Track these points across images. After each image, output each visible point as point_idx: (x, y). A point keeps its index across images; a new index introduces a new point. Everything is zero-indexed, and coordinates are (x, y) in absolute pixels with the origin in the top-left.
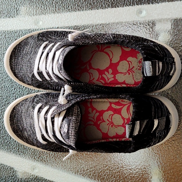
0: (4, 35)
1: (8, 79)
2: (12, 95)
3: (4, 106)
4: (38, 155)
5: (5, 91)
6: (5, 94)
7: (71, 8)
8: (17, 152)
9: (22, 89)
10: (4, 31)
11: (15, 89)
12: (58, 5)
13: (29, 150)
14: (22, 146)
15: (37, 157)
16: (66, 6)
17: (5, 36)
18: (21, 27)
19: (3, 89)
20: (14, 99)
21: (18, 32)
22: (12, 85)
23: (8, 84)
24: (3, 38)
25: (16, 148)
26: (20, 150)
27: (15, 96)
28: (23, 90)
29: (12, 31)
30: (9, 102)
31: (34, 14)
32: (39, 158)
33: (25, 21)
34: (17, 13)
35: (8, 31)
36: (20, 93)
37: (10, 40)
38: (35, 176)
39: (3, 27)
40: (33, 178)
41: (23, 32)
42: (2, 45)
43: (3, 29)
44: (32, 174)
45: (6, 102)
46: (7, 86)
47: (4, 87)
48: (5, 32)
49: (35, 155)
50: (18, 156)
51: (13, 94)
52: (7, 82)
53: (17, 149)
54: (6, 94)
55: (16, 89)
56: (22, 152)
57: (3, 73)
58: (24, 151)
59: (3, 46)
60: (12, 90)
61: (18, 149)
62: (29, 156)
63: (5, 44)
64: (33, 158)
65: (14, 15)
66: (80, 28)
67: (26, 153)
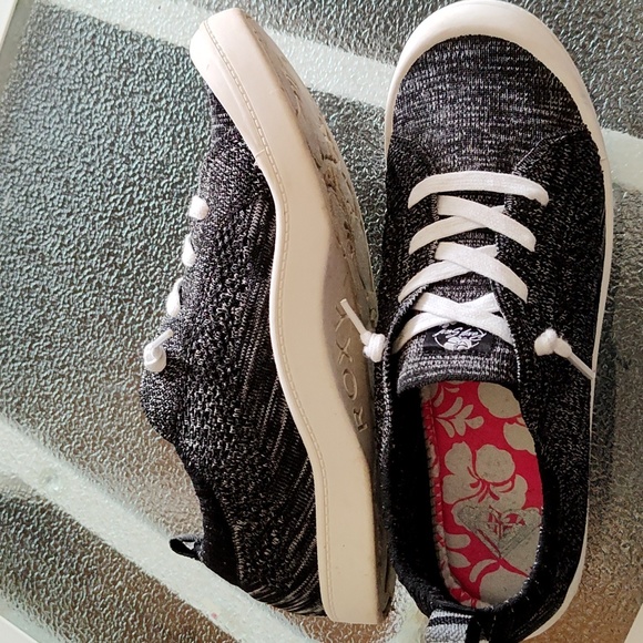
0: (91, 34)
1: (59, 175)
2: (54, 229)
3: (19, 254)
4: (77, 443)
5: (37, 208)
6: (32, 217)
7: (336, 36)
8: (12, 410)
9: (94, 223)
10: (96, 22)
11: (69, 215)
12: (298, 9)
13: (55, 418)
14: (34, 398)
15: (71, 448)
16: (321, 25)
17: (94, 36)
18: (156, 28)
19: (30, 200)
20: (58, 245)
21: (142, 42)
22: (64, 199)
23: (52, 191)
24: (83, 41)
25: (14, 398)
26: (26, 407)
27: (63, 239)
28: (94, 229)
29: (123, 32)
30: (38, 249)
31: (212, 7)
32: (76, 453)
33: (174, 17)
35: (108, 26)
36: (83, 233)
37: (106, 57)
38: (46, 503)
39: (95, 7)
40: (37, 506)
41: (155, 48)
42: (74, 62)
43: (94, 11)
44: (40, 492)
45: (26, 243)
46: (48, 198)
47: (35, 195)
48: (99, 24)
49: (68, 439)
50: (12, 423)
51: (60, 228)
52: (52, 185)
53: (16, 401)
54: (36, 218)
55: (72, 217)
56: (28, 417)
57: (46, 150)
58: (34, 416)
59: (77, 64)
60: (60, 215)
61: (19, 404)
62: (47, 437)
63: (87, 63)
64: (59, 445)
66: (342, 105)
67: (39, 423)
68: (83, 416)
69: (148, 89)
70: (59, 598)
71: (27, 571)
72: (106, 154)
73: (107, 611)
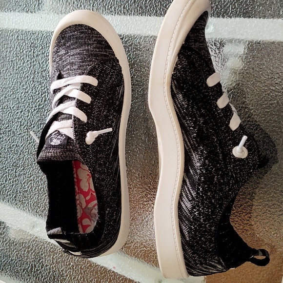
0: (16, 36)
1: (14, 97)
2: (16, 120)
3: (4, 134)
4: (43, 207)
5: (8, 113)
6: (6, 117)
7: (115, 10)
8: (13, 200)
9: (32, 113)
10: (18, 31)
11: (21, 112)
12: (97, 3)
13: (31, 199)
14: (21, 193)
15: (40, 210)
16: (108, 7)
17: (18, 36)
18: (42, 26)
19: (4, 110)
20: (19, 126)
21: (37, 34)
22: (18, 106)
23: (13, 104)
24: (14, 39)
25: (13, 195)
26: (18, 198)
27: (21, 122)
28: (32, 115)
29: (29, 32)
30: (11, 130)
31: (63, 12)
32: (42, 212)
33: (48, 20)
34: (39, 8)
35: (22, 31)
36: (28, 118)
37: (24, 44)
38: (35, 237)
39: (16, 24)
40: (31, 239)
41: (43, 35)
42: (12, 49)
43: (16, 26)
44: (31, 233)
45: (6, 129)
46: (12, 107)
47: (6, 107)
48: (19, 31)
49: (38, 207)
50: (14, 206)
51: (19, 118)
52: (12, 102)
53: (14, 196)
54: (8, 117)
55: (23, 113)
56: (20, 202)
57: (7, 88)
58: (22, 200)
59: (13, 50)
60: (17, 113)
61: (15, 197)
62: (30, 208)
63: (17, 48)
64: (35, 210)
65: (34, 9)
66: (123, 37)
67: (25, 203)
68: (43, 195)
69: (43, 52)
70: (47, 277)
71: (32, 269)
72: (32, 83)
73: (69, 278)
